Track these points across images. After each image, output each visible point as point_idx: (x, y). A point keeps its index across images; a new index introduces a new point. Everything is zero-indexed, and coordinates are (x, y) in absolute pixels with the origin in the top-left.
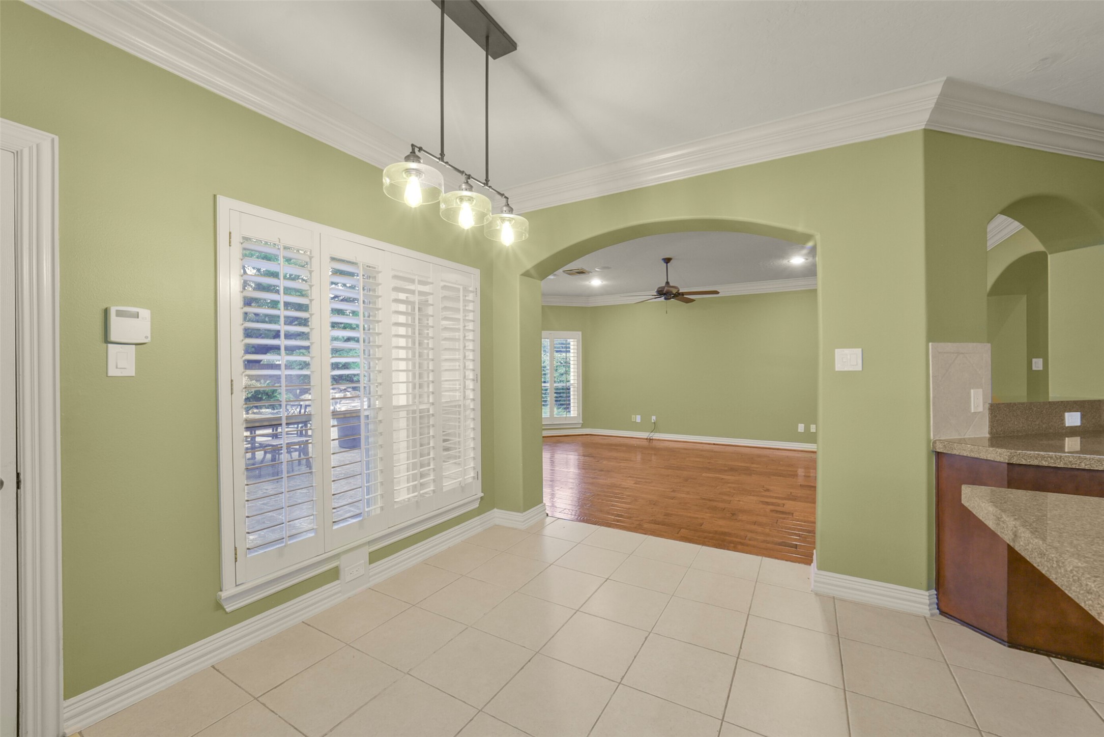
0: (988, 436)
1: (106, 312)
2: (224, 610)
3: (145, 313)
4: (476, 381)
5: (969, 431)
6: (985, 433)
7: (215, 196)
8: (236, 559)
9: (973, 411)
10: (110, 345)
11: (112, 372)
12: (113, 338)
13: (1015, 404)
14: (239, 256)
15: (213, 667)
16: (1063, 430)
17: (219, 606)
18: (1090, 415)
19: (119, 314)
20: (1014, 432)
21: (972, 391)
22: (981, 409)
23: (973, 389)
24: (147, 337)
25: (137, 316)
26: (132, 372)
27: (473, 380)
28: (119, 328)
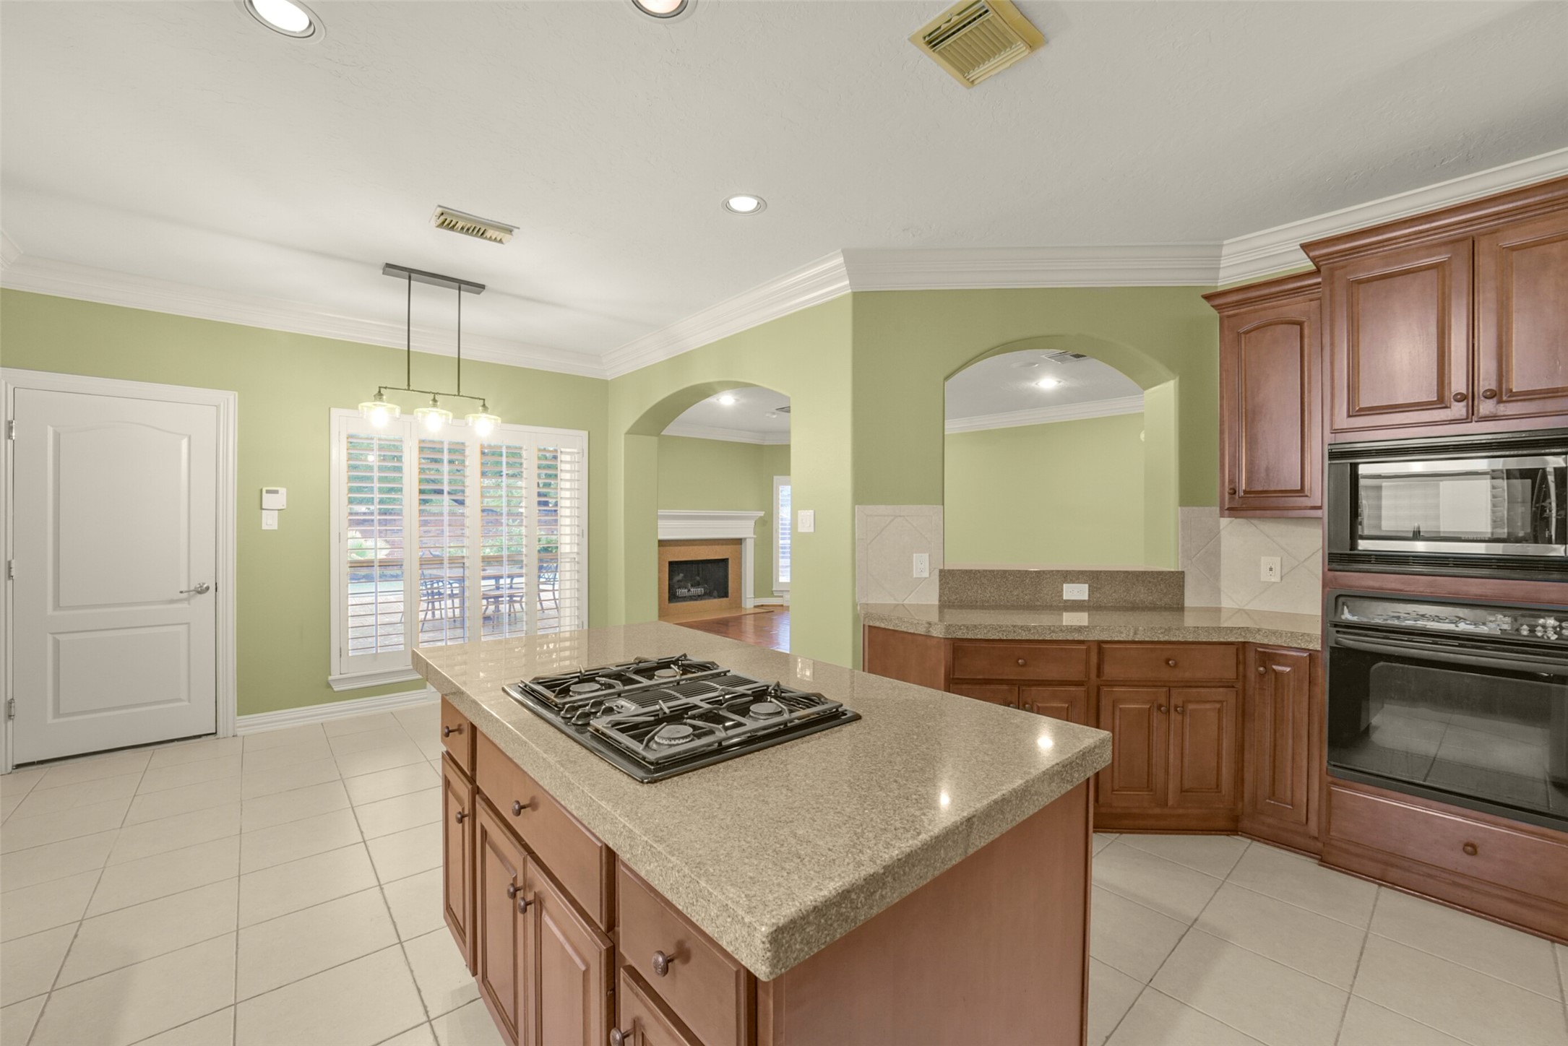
0: (937, 603)
1: (261, 491)
2: (332, 689)
3: (283, 491)
4: (581, 537)
5: (910, 596)
6: (934, 599)
7: (330, 409)
8: (341, 655)
9: (914, 576)
10: (263, 511)
11: (264, 527)
12: (264, 507)
13: (979, 571)
14: (345, 447)
15: (322, 724)
16: (1059, 603)
17: (329, 686)
18: (1108, 588)
19: (268, 492)
20: (977, 602)
21: (914, 555)
22: (926, 574)
23: (916, 553)
24: (283, 506)
25: (276, 492)
26: (275, 527)
27: (578, 535)
28: (268, 500)
